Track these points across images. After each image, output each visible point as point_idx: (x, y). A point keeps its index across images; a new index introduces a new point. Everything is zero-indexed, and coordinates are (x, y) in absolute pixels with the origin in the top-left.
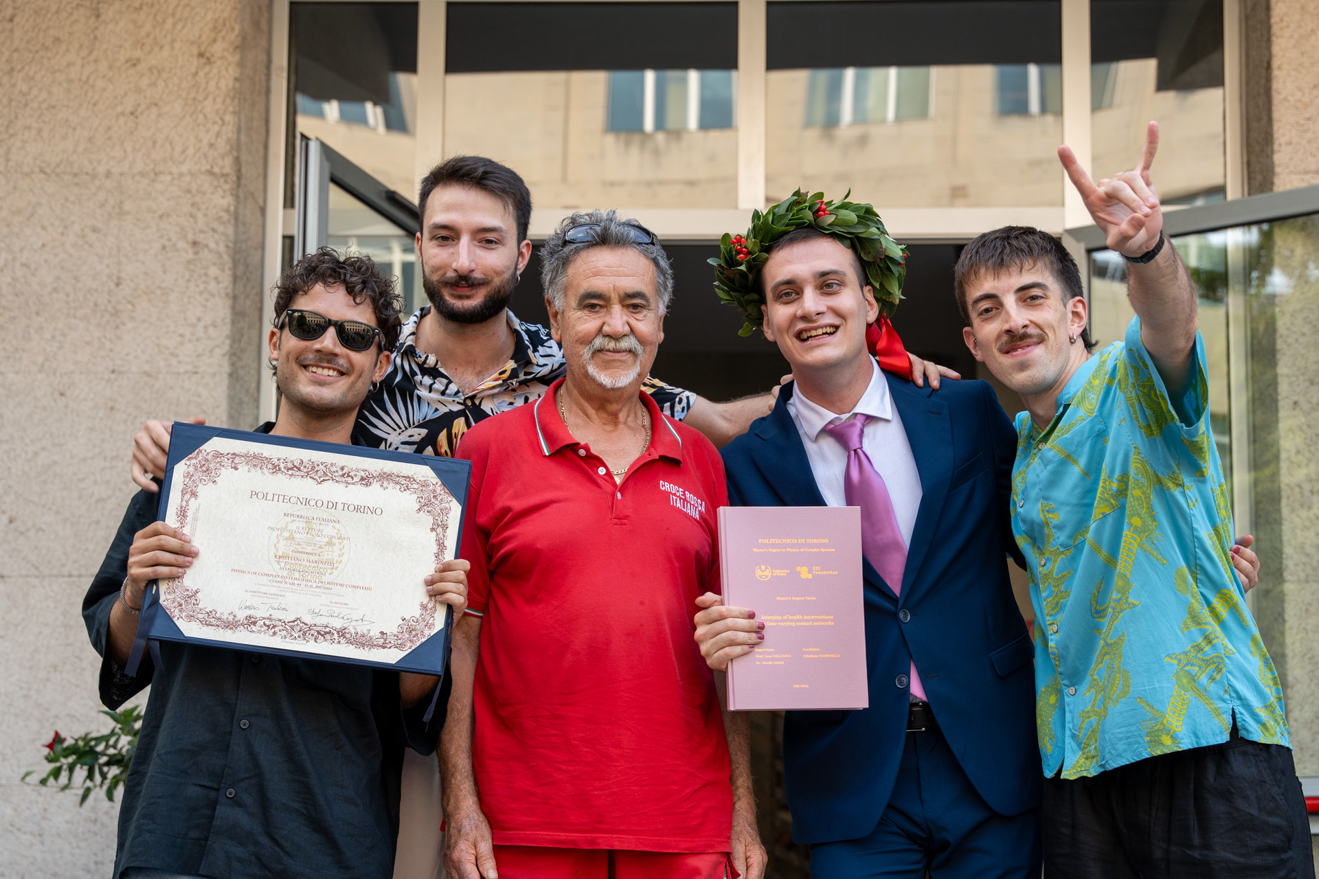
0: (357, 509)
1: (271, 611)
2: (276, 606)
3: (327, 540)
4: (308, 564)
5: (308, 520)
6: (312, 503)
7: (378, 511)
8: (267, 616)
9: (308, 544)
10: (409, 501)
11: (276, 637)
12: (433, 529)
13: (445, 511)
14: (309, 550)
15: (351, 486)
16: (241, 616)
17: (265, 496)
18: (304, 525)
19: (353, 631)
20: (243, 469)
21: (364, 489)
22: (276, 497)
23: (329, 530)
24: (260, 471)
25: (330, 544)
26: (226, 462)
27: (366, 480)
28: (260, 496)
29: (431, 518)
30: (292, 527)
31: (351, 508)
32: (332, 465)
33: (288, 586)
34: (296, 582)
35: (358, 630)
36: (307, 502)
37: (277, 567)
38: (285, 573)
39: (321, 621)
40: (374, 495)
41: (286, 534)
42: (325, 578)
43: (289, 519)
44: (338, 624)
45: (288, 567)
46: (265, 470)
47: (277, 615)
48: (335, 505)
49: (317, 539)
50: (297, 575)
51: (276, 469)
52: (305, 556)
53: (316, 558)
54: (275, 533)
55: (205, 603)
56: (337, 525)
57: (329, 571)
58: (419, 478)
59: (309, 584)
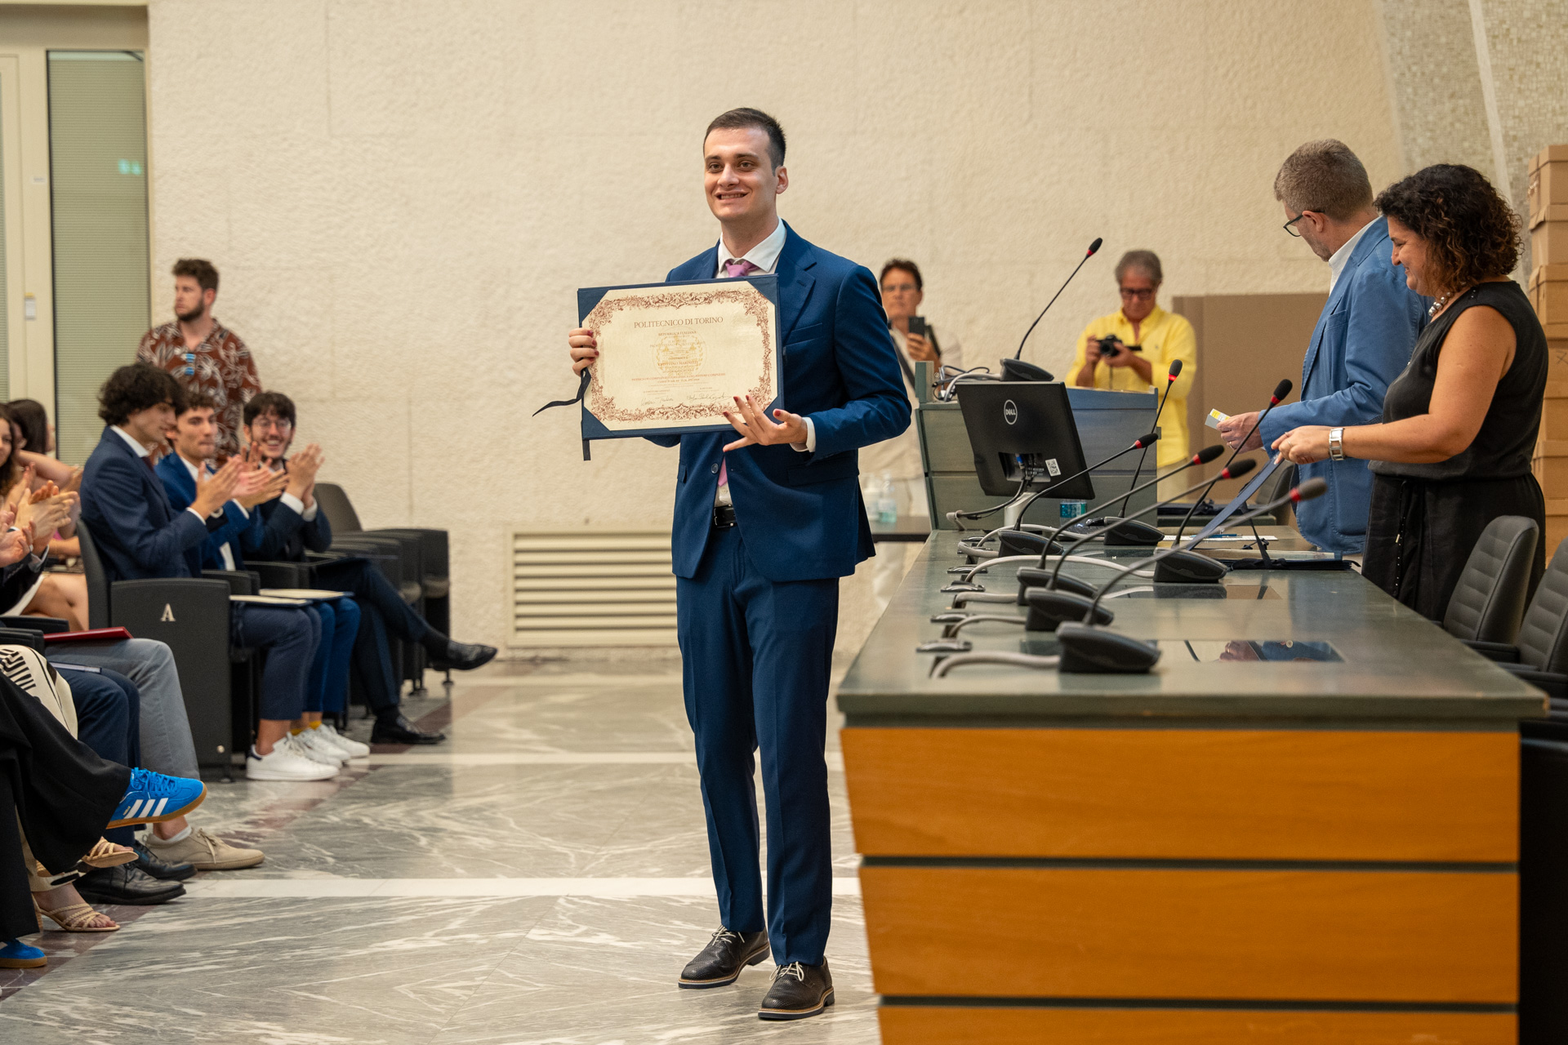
0: (706, 321)
1: (663, 403)
2: (665, 398)
3: (690, 346)
4: (681, 365)
5: (676, 336)
6: (676, 323)
7: (720, 320)
8: (661, 406)
9: (678, 351)
10: (739, 308)
11: (669, 420)
12: (758, 324)
13: (764, 310)
14: (680, 355)
15: (699, 306)
16: (644, 410)
17: (644, 325)
18: (673, 339)
19: (718, 406)
20: (626, 308)
21: (708, 305)
22: (651, 324)
23: (690, 339)
24: (637, 308)
25: (692, 348)
26: (615, 307)
27: (708, 300)
28: (641, 325)
29: (756, 317)
30: (666, 342)
31: (702, 321)
32: (684, 294)
33: (670, 383)
34: (675, 379)
35: (722, 404)
36: (672, 323)
37: (661, 371)
38: (667, 375)
39: (696, 403)
40: (715, 309)
41: (663, 348)
42: (694, 373)
43: (662, 337)
44: (708, 403)
45: (668, 370)
46: (641, 307)
47: (667, 404)
48: (691, 321)
49: (684, 347)
50: (675, 374)
51: (648, 304)
52: (677, 360)
53: (685, 360)
54: (656, 348)
55: (619, 405)
56: (694, 335)
57: (696, 367)
58: (743, 290)
59: (684, 379)
